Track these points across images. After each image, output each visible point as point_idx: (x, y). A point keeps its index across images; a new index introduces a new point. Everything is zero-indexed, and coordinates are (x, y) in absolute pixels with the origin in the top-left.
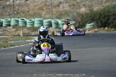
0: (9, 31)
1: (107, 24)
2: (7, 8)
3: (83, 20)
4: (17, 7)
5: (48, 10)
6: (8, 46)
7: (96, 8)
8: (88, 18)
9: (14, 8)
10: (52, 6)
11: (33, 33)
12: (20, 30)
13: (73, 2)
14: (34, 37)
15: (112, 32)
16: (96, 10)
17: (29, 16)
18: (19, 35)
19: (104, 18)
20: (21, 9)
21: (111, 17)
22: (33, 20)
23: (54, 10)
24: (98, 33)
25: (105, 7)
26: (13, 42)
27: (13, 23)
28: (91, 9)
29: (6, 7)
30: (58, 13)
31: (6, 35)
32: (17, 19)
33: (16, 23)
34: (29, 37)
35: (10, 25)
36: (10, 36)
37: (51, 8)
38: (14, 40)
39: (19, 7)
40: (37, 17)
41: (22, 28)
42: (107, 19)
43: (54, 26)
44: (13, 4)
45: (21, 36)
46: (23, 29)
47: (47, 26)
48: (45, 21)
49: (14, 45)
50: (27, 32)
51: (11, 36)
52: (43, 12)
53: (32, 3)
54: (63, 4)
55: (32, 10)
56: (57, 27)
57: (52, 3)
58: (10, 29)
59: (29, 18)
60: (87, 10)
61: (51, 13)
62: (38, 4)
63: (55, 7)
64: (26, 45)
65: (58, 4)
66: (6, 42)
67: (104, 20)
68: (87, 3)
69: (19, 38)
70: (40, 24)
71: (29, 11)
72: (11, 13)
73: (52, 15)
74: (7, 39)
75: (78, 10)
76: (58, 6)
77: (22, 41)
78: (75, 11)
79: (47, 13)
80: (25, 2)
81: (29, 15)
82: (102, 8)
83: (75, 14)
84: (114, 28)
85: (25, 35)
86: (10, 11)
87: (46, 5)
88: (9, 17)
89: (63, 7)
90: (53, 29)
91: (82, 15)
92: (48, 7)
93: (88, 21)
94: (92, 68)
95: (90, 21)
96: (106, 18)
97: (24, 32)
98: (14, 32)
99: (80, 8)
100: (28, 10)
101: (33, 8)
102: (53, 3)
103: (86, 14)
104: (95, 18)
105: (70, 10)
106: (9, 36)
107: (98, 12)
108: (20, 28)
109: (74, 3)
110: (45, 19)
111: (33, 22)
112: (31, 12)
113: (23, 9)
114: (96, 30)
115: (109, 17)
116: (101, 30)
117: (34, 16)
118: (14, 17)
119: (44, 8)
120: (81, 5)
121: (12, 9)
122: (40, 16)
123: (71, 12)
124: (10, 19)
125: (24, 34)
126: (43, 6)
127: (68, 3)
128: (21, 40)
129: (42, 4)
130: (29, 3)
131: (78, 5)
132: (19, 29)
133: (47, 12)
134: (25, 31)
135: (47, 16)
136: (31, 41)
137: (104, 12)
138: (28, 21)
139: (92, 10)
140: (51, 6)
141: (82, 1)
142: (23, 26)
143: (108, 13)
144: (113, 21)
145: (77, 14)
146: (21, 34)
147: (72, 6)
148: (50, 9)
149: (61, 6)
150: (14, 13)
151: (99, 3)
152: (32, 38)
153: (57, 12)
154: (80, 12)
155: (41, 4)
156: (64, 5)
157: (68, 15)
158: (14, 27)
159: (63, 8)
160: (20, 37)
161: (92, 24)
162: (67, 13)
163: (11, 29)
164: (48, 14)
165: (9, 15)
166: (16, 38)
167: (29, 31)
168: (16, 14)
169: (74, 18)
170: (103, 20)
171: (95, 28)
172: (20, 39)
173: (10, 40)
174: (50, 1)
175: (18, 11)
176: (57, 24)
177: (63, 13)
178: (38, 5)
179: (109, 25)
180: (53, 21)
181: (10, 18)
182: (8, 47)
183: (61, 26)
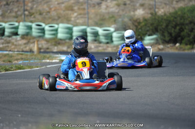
0: (15, 43)
1: (180, 38)
2: (13, 4)
3: (140, 29)
4: (30, 4)
5: (82, 12)
7: (162, 10)
8: (149, 27)
10: (88, 5)
11: (55, 49)
12: (34, 42)
14: (57, 56)
15: (186, 52)
16: (163, 14)
17: (50, 20)
18: (31, 51)
19: (175, 27)
20: (36, 7)
21: (187, 27)
22: (56, 26)
23: (92, 11)
24: (163, 52)
25: (177, 9)
26: (21, 62)
27: (22, 30)
28: (154, 12)
29: (11, 4)
30: (98, 17)
31: (10, 51)
32: (30, 24)
33: (28, 31)
34: (48, 55)
35: (16, 34)
36: (16, 53)
37: (86, 8)
38: (22, 59)
39: (34, 5)
40: (62, 22)
41: (38, 39)
42: (179, 29)
43: (90, 38)
45: (35, 53)
46: (38, 41)
48: (75, 29)
49: (22, 66)
50: (45, 46)
51: (17, 51)
52: (73, 14)
54: (106, 1)
55: (54, 10)
56: (95, 41)
58: (16, 41)
59: (49, 24)
61: (86, 16)
63: (94, 6)
64: (43, 67)
65: (98, 1)
66: (10, 61)
67: (174, 31)
68: (148, 2)
69: (32, 56)
70: (67, 33)
71: (49, 12)
72: (19, 13)
73: (88, 19)
74: (11, 56)
75: (132, 13)
76: (99, 4)
77: (36, 61)
78: (126, 15)
79: (79, 16)
81: (50, 18)
82: (172, 10)
83: (126, 20)
84: (190, 44)
85: (42, 50)
86: (19, 10)
87: (78, 2)
88: (16, 19)
89: (107, 7)
91: (138, 21)
92: (82, 5)
93: (148, 31)
94: (152, 111)
95: (151, 32)
96: (178, 28)
97: (40, 46)
98: (24, 46)
99: (135, 10)
100: (47, 9)
101: (57, 6)
103: (145, 20)
104: (160, 28)
105: (118, 12)
106: (15, 51)
107: (165, 17)
108: (34, 40)
109: (125, 2)
110: (77, 25)
111: (56, 30)
112: (53, 13)
113: (40, 8)
114: (161, 47)
115: (183, 27)
116: (168, 47)
117: (57, 20)
118: (24, 21)
119: (76, 8)
120: (138, 5)
121: (21, 7)
122: (68, 21)
123: (120, 16)
124: (17, 24)
125: (39, 49)
126: (73, 3)
128: (35, 59)
131: (132, 4)
132: (31, 41)
133: (80, 14)
134: (42, 44)
135: (80, 21)
136: (51, 61)
137: (175, 18)
138: (47, 28)
139: (156, 14)
140: (86, 4)
142: (40, 37)
143: (181, 19)
144: (190, 33)
145: (130, 20)
146: (35, 49)
147: (122, 5)
148: (84, 9)
149: (103, 6)
150: (25, 15)
152: (54, 57)
153: (96, 15)
154: (134, 15)
156: (109, 4)
157: (115, 21)
158: (24, 36)
159: (106, 9)
161: (154, 36)
162: (113, 17)
163: (18, 41)
164: (82, 17)
165: (16, 17)
166: (27, 55)
167: (49, 44)
168: (27, 16)
169: (125, 25)
170: (172, 31)
171: (160, 44)
172: (33, 57)
173: (15, 58)
175: (31, 11)
176: (96, 34)
177: (107, 17)
178: (65, 2)
179: (182, 39)
180: (89, 30)
181: (17, 22)
182: (12, 70)
183: (102, 39)
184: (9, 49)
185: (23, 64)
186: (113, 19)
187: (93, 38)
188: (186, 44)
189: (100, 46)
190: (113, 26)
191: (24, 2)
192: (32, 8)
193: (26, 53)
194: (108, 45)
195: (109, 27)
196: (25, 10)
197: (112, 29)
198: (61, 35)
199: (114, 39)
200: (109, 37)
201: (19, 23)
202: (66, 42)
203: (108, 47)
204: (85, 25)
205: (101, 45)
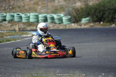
0: (5, 26)
1: (103, 19)
2: (2, 3)
3: (79, 14)
7: (92, 3)
8: (84, 13)
11: (29, 28)
12: (16, 25)
14: (30, 32)
15: (107, 27)
16: (92, 5)
17: (25, 11)
18: (14, 30)
19: (100, 12)
20: (17, 3)
21: (107, 12)
22: (29, 15)
23: (50, 5)
24: (94, 27)
25: (100, 1)
26: (9, 37)
27: (8, 18)
28: (86, 3)
29: (1, 2)
30: (54, 8)
31: (2, 30)
32: (13, 14)
33: (12, 18)
34: (25, 32)
35: (5, 20)
36: (6, 31)
38: (9, 35)
39: (15, 2)
40: (32, 12)
42: (102, 14)
43: (49, 21)
45: (17, 31)
46: (18, 24)
47: (43, 21)
48: (40, 16)
50: (23, 27)
51: (6, 30)
52: (38, 7)
55: (27, 5)
56: (52, 22)
58: (5, 24)
59: (24, 13)
60: (83, 5)
61: (46, 8)
63: (51, 1)
64: (22, 40)
66: (2, 37)
70: (36, 18)
71: (24, 6)
72: (6, 8)
73: (48, 9)
74: (3, 34)
75: (74, 5)
77: (18, 36)
78: (71, 6)
82: (97, 2)
83: (70, 9)
84: (109, 22)
85: (21, 29)
86: (6, 6)
88: (4, 12)
89: (59, 2)
90: (49, 24)
91: (78, 9)
92: (44, 1)
94: (89, 63)
95: (85, 16)
96: (101, 13)
97: (20, 27)
98: (10, 27)
99: (75, 3)
100: (23, 5)
101: (29, 2)
103: (82, 9)
104: (90, 13)
105: (65, 5)
106: (4, 31)
107: (94, 7)
108: (16, 23)
110: (41, 13)
111: (29, 17)
112: (27, 7)
113: (19, 4)
114: (92, 24)
115: (105, 12)
116: (96, 25)
117: (29, 11)
118: (10, 12)
119: (40, 3)
121: (7, 4)
122: (36, 11)
123: (67, 7)
124: (5, 14)
125: (19, 29)
126: (38, 1)
128: (17, 35)
132: (14, 24)
133: (43, 7)
135: (43, 11)
136: (27, 36)
137: (100, 7)
138: (23, 16)
140: (46, 1)
142: (19, 21)
143: (103, 7)
144: (108, 15)
145: (73, 9)
146: (17, 29)
147: (67, 1)
148: (45, 4)
149: (56, 2)
152: (28, 33)
153: (52, 7)
154: (75, 6)
157: (64, 10)
158: (10, 22)
159: (58, 3)
161: (88, 18)
162: (62, 8)
163: (7, 24)
164: (44, 9)
165: (5, 10)
166: (12, 33)
168: (11, 9)
169: (70, 12)
170: (98, 15)
172: (16, 34)
173: (5, 35)
175: (13, 6)
176: (53, 19)
177: (59, 8)
179: (104, 19)
180: (48, 16)
182: (4, 42)
183: (57, 21)
184: (1, 30)
185: (10, 38)
187: (51, 21)
188: (107, 22)
189: (55, 26)
190: (63, 13)
191: (9, 1)
192: (14, 4)
194: (60, 25)
195: (61, 13)
196: (10, 6)
197: (62, 15)
198: (32, 20)
199: (64, 21)
200: (61, 20)
202: (35, 24)
203: (60, 26)
204: (46, 13)
205: (56, 25)
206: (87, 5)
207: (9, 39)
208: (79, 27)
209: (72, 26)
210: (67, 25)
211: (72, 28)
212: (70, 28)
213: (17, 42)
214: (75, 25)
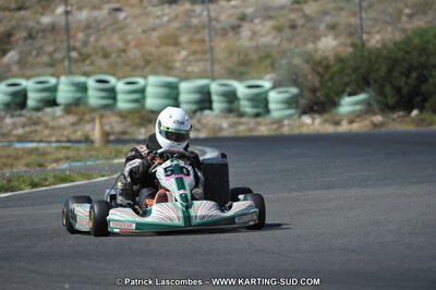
0: (51, 124)
1: (419, 99)
2: (43, 37)
4: (80, 36)
5: (197, 47)
6: (46, 179)
7: (378, 37)
8: (348, 75)
9: (69, 37)
10: (210, 30)
11: (142, 134)
12: (93, 120)
13: (292, 16)
16: (379, 46)
17: (127, 69)
18: (88, 140)
19: (407, 74)
20: (96, 41)
21: (434, 73)
22: (141, 82)
23: (221, 45)
24: (384, 130)
25: (409, 33)
26: (65, 165)
27: (64, 94)
28: (359, 42)
29: (40, 35)
30: (235, 59)
31: (41, 141)
32: (82, 79)
33: (78, 95)
34: (126, 148)
35: (53, 103)
36: (54, 145)
37: (207, 38)
38: (67, 159)
39: (89, 36)
40: (155, 73)
41: (101, 112)
42: (418, 78)
43: (218, 104)
44: (67, 24)
45: (98, 144)
46: (102, 117)
47: (194, 107)
48: (184, 86)
49: (69, 176)
50: (118, 128)
51: (57, 141)
52: (179, 52)
53: (135, 17)
54: (252, 21)
55: (136, 46)
56: (230, 111)
57: (210, 19)
58: (54, 118)
59: (124, 77)
60: (345, 45)
61: (208, 56)
62: (157, 21)
63: (224, 32)
64: (115, 176)
65: (233, 21)
66: (41, 165)
67: (406, 83)
68: (344, 18)
69: (89, 150)
70: (167, 96)
71: (124, 51)
72: (58, 56)
73: (213, 62)
74: (44, 154)
75: (310, 46)
76: (236, 28)
77: (99, 162)
78: (297, 50)
79: (192, 58)
80: (109, 14)
81: (126, 64)
82: (398, 36)
83: (297, 61)
85: (112, 138)
86: (55, 50)
87: (187, 27)
88: (50, 70)
89: (254, 33)
90: (217, 116)
91: (325, 63)
92: (197, 32)
93: (347, 84)
95: (354, 87)
96: (414, 75)
97: (107, 128)
98: (72, 129)
99: (316, 38)
100: (120, 44)
101: (143, 37)
102: (217, 20)
103: (340, 60)
104: (373, 76)
105: (279, 45)
106: (50, 142)
107: (385, 52)
108: (93, 115)
109: (293, 21)
110: (187, 78)
111: (142, 91)
112: (134, 53)
113: (104, 42)
114: (378, 118)
115: (425, 72)
116: (394, 120)
117: (142, 68)
118: (70, 73)
119: (184, 39)
120: (322, 27)
121: (62, 41)
122: (168, 68)
123: (284, 52)
124: (53, 81)
125: (106, 135)
126: (178, 29)
127: (270, 18)
128: (97, 158)
129: (176, 24)
130: (126, 18)
131: (309, 25)
132: (87, 117)
133: (194, 53)
134: (110, 124)
135: (194, 68)
137: (408, 53)
138: (120, 86)
139: (363, 45)
140: (207, 30)
141: (326, 13)
142: (105, 107)
143: (420, 55)
145: (307, 61)
146: (96, 135)
147: (287, 30)
148: (203, 41)
149: (246, 32)
150: (70, 59)
151: (389, 19)
153: (231, 53)
154: (316, 51)
155: (169, 21)
156: (258, 28)
157: (273, 65)
158: (71, 108)
159: (251, 39)
160: (93, 149)
161: (362, 96)
162: (267, 56)
163: (58, 118)
164: (197, 60)
165: (52, 65)
166: (78, 150)
167: (128, 123)
168: (76, 61)
169: (296, 74)
170: (402, 82)
171: (375, 114)
172: (93, 153)
173: (52, 157)
174: (205, 13)
175: (85, 51)
176: (231, 97)
177: (254, 56)
178: (160, 26)
179: (425, 100)
180: (215, 87)
181: (53, 75)
182: (47, 183)
183: (246, 107)
184: (37, 138)
185: (71, 169)
186: (268, 61)
187: (225, 105)
188: (434, 112)
189: (240, 124)
190: (268, 77)
192: (85, 44)
193: (76, 145)
194: (259, 119)
195: (260, 78)
196: (70, 49)
197: (267, 84)
198: (152, 102)
199: (272, 106)
200: (261, 102)
201: (58, 77)
203: (259, 124)
204: (207, 78)
205: (245, 120)
206: (359, 47)
207: (68, 173)
208: (330, 129)
209: (303, 125)
210: (286, 122)
211: (305, 130)
212: (296, 131)
213: (96, 184)
214: (313, 119)
